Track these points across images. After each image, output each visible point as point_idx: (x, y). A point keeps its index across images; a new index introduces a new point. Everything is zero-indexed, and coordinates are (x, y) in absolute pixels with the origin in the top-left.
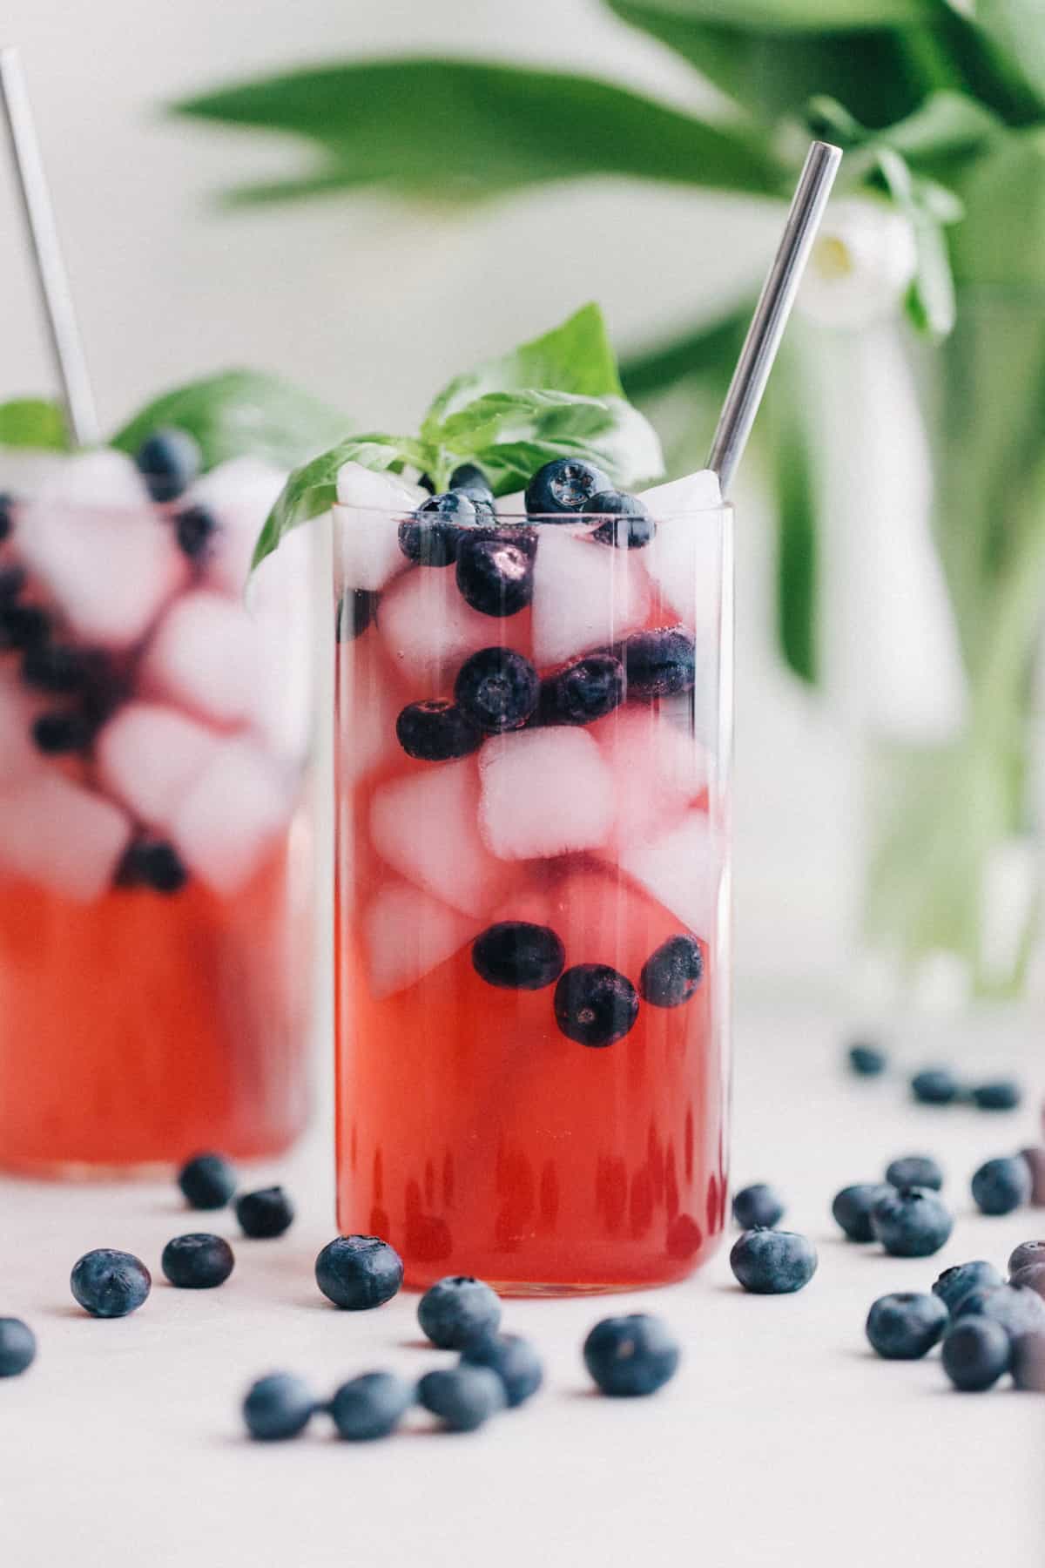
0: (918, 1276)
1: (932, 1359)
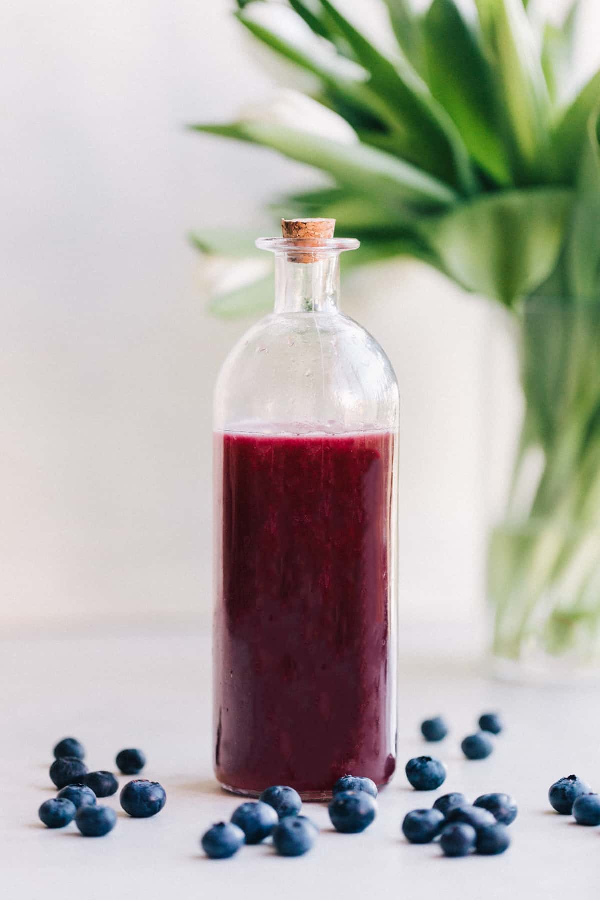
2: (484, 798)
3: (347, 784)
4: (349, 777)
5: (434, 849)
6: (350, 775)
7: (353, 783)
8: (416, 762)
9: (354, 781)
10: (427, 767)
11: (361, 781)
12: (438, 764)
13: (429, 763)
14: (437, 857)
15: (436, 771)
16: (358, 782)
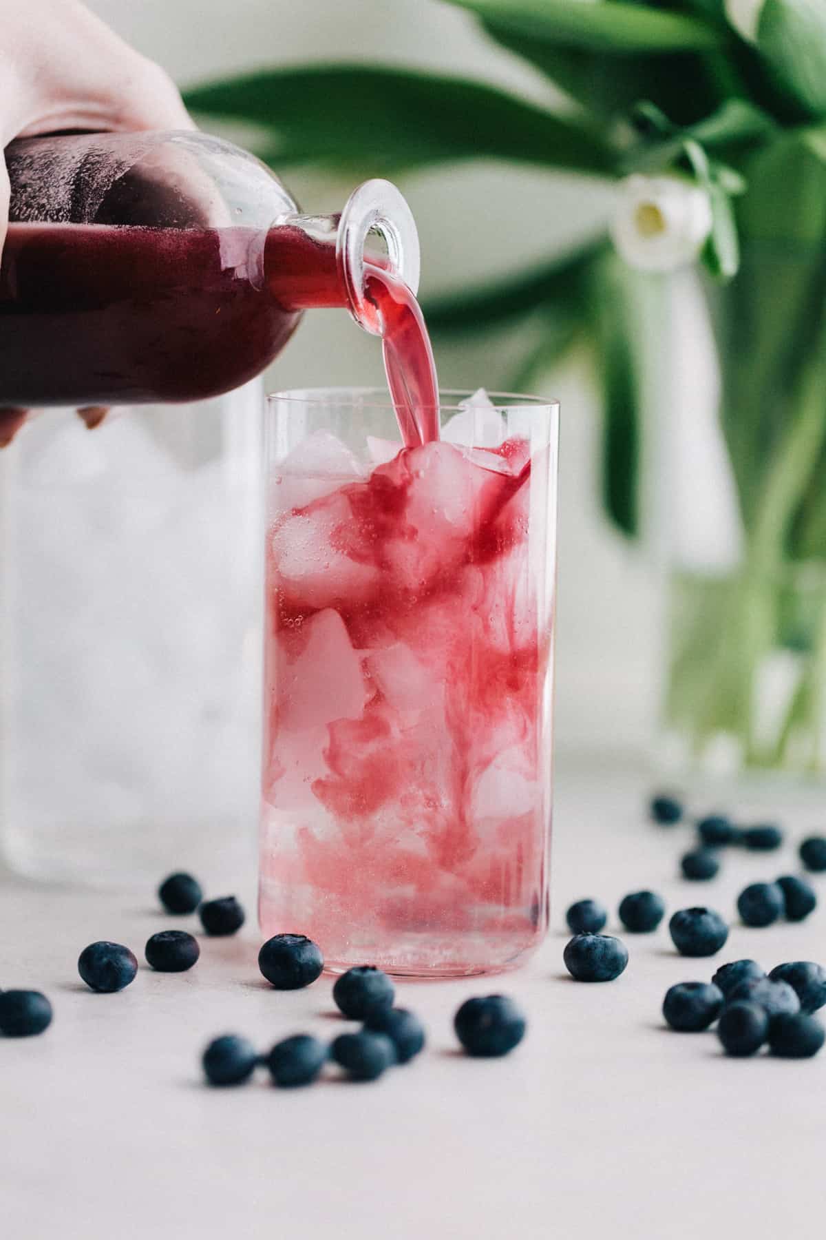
0: (702, 970)
1: (712, 1031)
2: (786, 967)
3: (585, 945)
4: (588, 935)
5: (709, 1042)
6: (589, 931)
7: (594, 944)
8: (684, 915)
9: (595, 941)
10: (700, 922)
11: (605, 941)
12: (717, 919)
13: (703, 917)
14: (715, 1056)
15: (714, 928)
16: (601, 942)
